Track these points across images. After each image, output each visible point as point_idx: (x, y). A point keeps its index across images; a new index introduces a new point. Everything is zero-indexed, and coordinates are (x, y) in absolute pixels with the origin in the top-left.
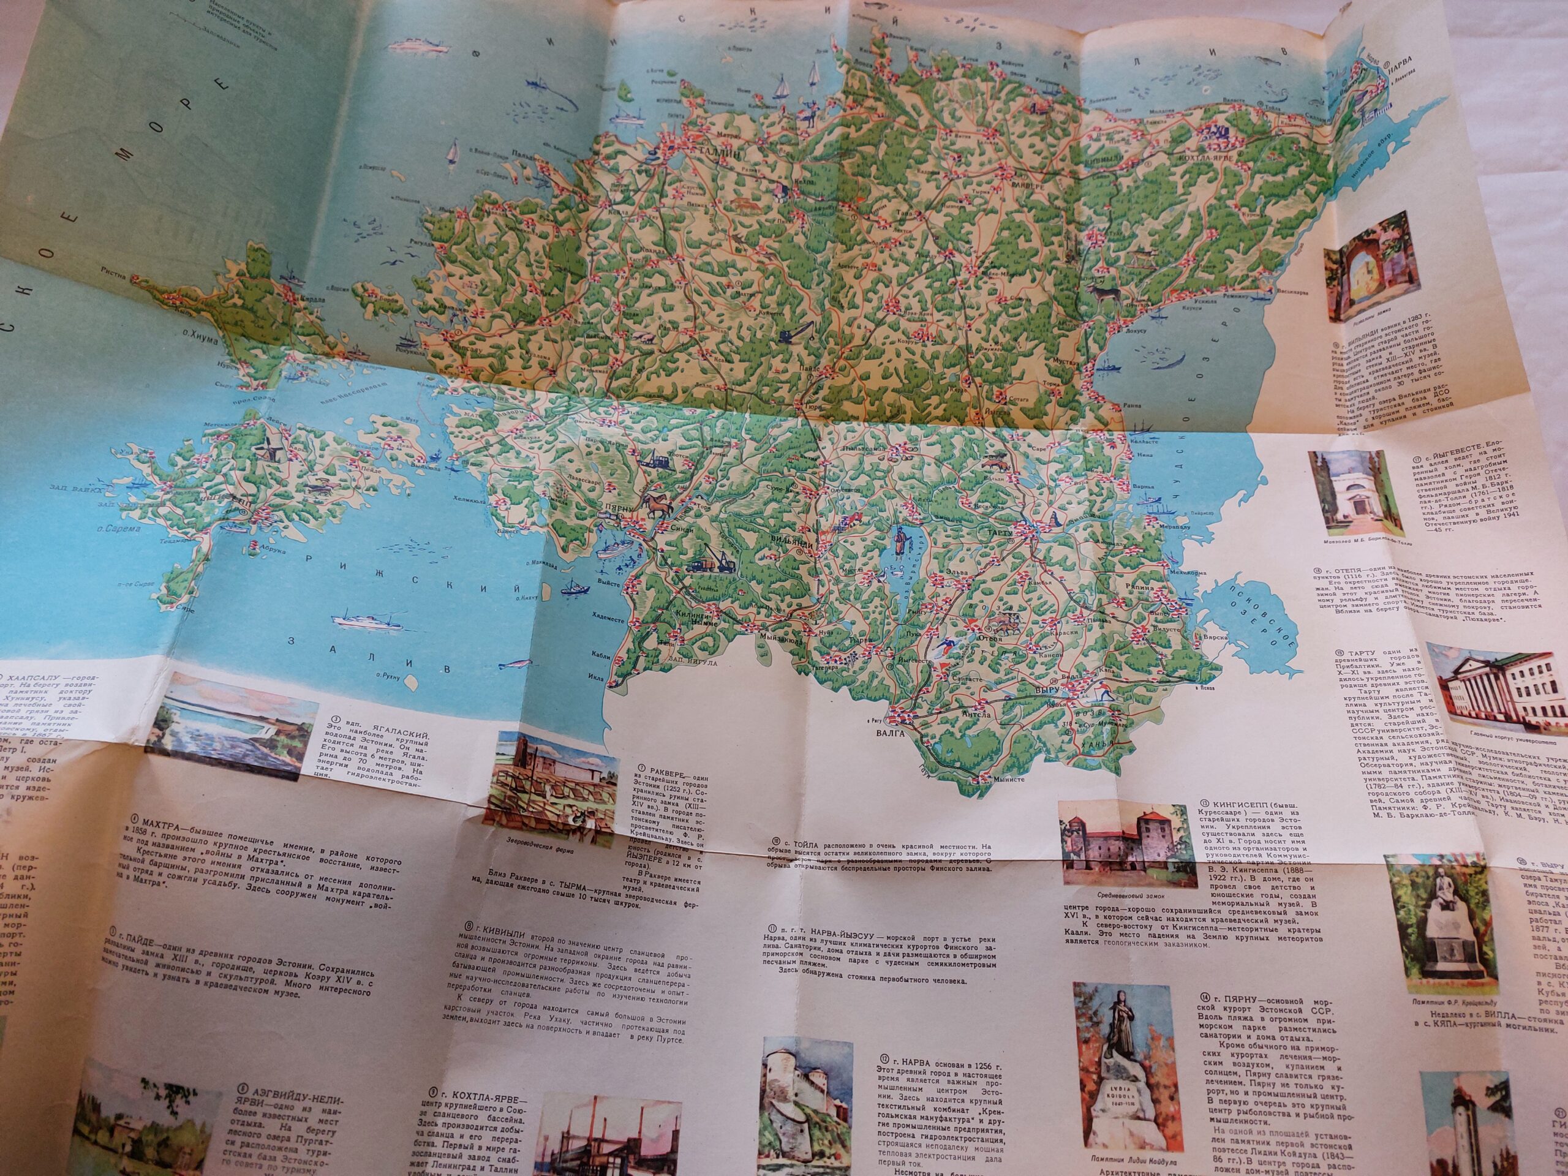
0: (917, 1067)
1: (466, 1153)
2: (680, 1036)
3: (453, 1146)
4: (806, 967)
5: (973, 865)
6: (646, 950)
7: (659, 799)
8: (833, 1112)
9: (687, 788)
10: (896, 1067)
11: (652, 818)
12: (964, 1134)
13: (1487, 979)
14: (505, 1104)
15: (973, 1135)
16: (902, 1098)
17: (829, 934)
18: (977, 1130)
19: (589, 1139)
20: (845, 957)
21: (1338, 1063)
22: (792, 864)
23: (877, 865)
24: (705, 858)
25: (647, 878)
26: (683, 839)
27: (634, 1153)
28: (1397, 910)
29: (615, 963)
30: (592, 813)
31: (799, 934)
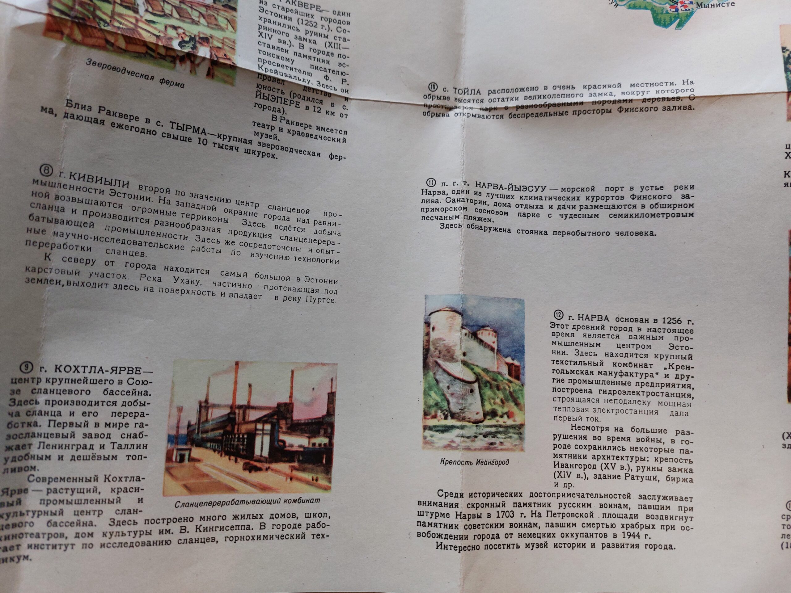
0: (595, 323)
1: (79, 432)
2: (332, 296)
3: (63, 425)
4: (471, 222)
5: (672, 104)
6: (287, 206)
7: (292, 33)
8: (505, 370)
9: (326, 24)
10: (571, 323)
11: (285, 55)
12: (645, 389)
14: (124, 376)
15: (656, 389)
16: (578, 353)
17: (495, 186)
18: (662, 385)
19: (232, 407)
20: (513, 211)
22: (452, 113)
23: (552, 110)
24: (352, 106)
25: (283, 124)
26: (324, 81)
27: (286, 418)
29: (250, 219)
30: (205, 40)
31: (462, 187)
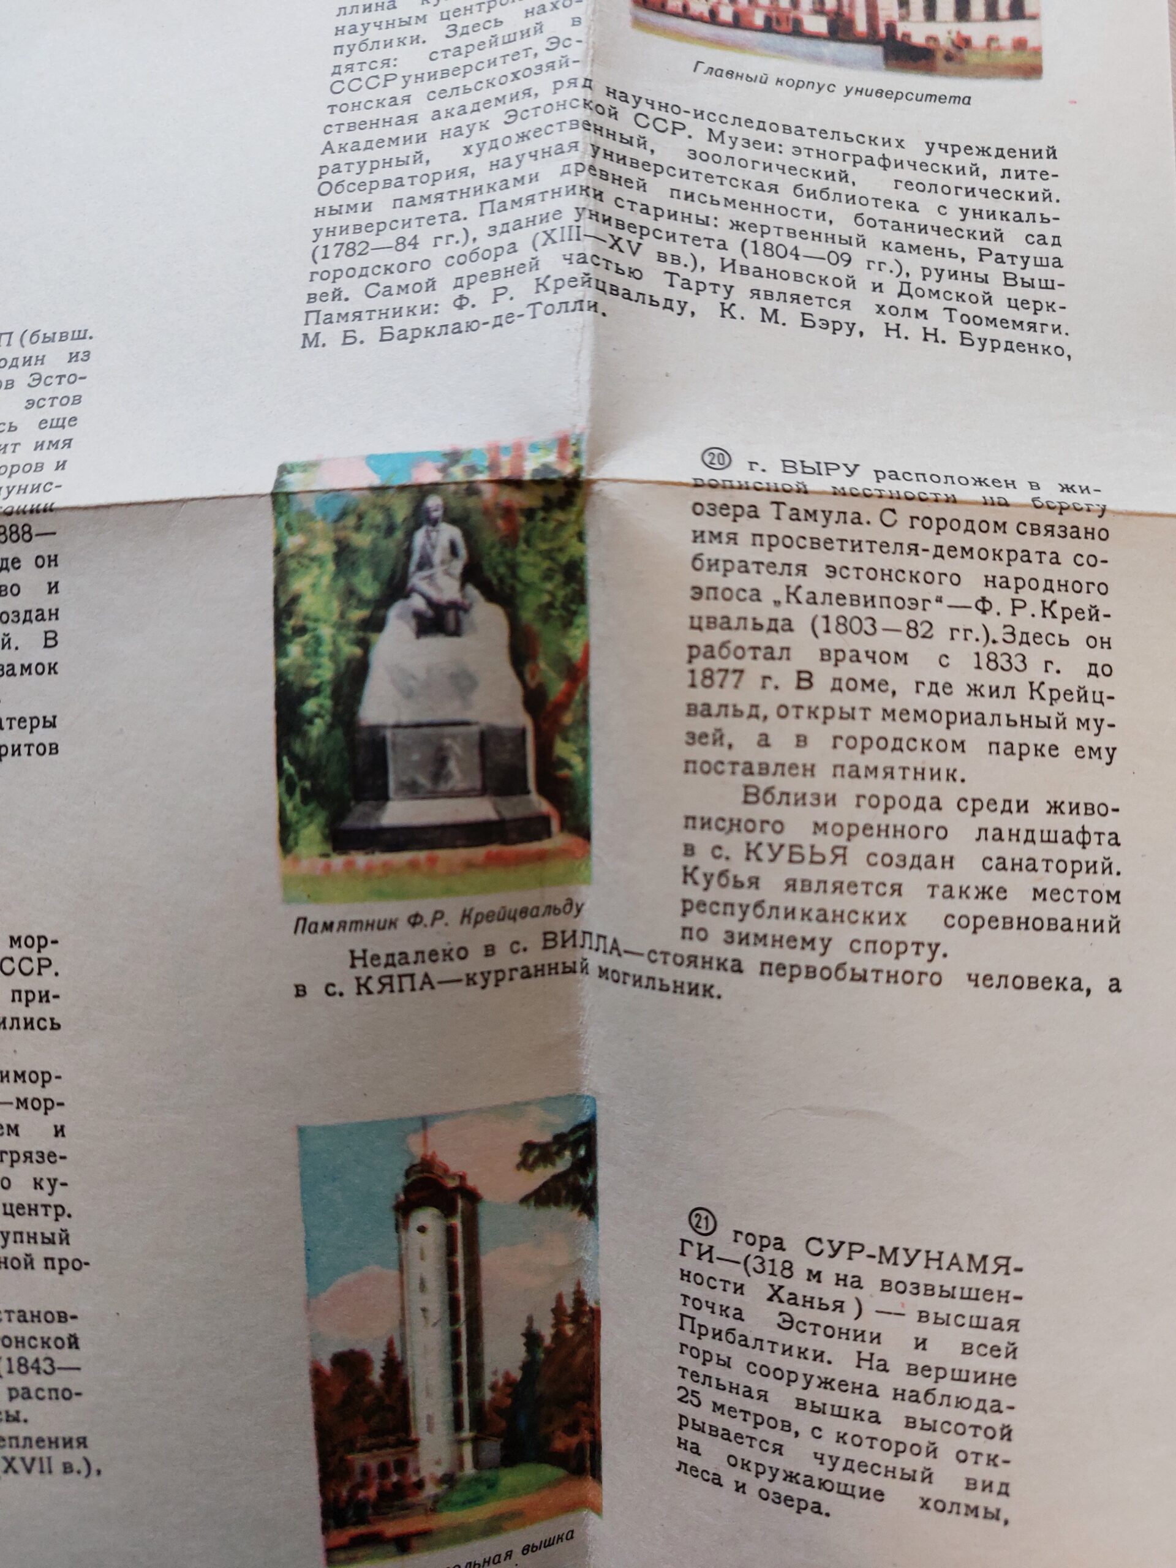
13: (558, 840)
21: (57, 1116)
28: (281, 642)
